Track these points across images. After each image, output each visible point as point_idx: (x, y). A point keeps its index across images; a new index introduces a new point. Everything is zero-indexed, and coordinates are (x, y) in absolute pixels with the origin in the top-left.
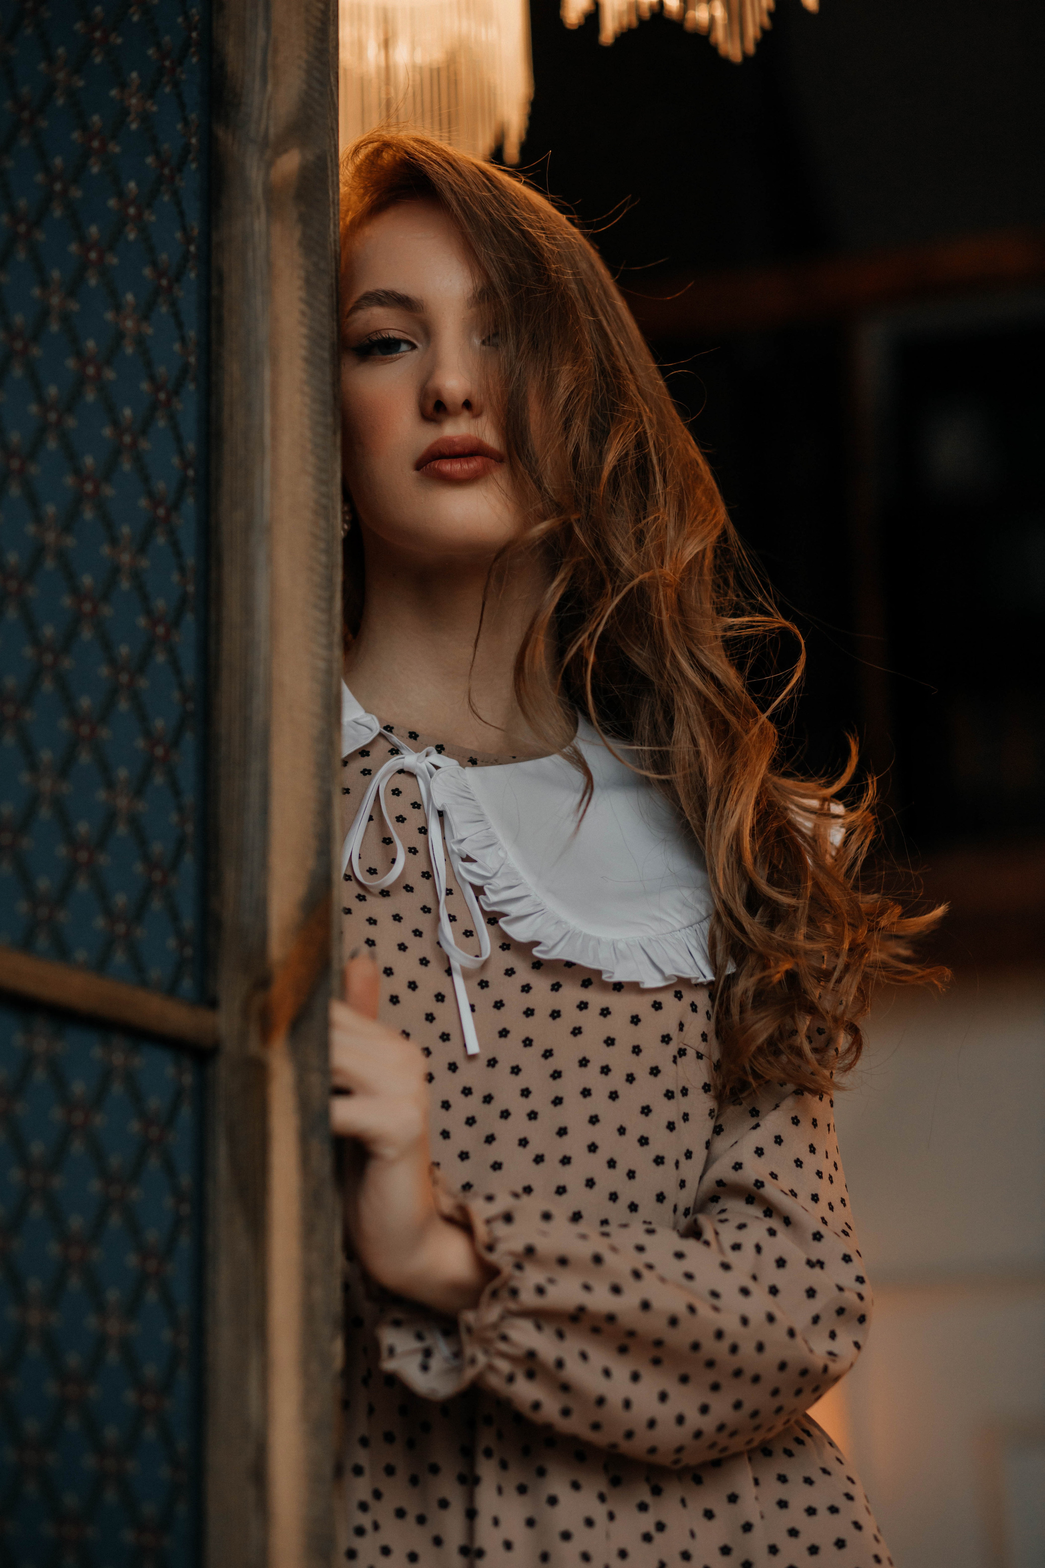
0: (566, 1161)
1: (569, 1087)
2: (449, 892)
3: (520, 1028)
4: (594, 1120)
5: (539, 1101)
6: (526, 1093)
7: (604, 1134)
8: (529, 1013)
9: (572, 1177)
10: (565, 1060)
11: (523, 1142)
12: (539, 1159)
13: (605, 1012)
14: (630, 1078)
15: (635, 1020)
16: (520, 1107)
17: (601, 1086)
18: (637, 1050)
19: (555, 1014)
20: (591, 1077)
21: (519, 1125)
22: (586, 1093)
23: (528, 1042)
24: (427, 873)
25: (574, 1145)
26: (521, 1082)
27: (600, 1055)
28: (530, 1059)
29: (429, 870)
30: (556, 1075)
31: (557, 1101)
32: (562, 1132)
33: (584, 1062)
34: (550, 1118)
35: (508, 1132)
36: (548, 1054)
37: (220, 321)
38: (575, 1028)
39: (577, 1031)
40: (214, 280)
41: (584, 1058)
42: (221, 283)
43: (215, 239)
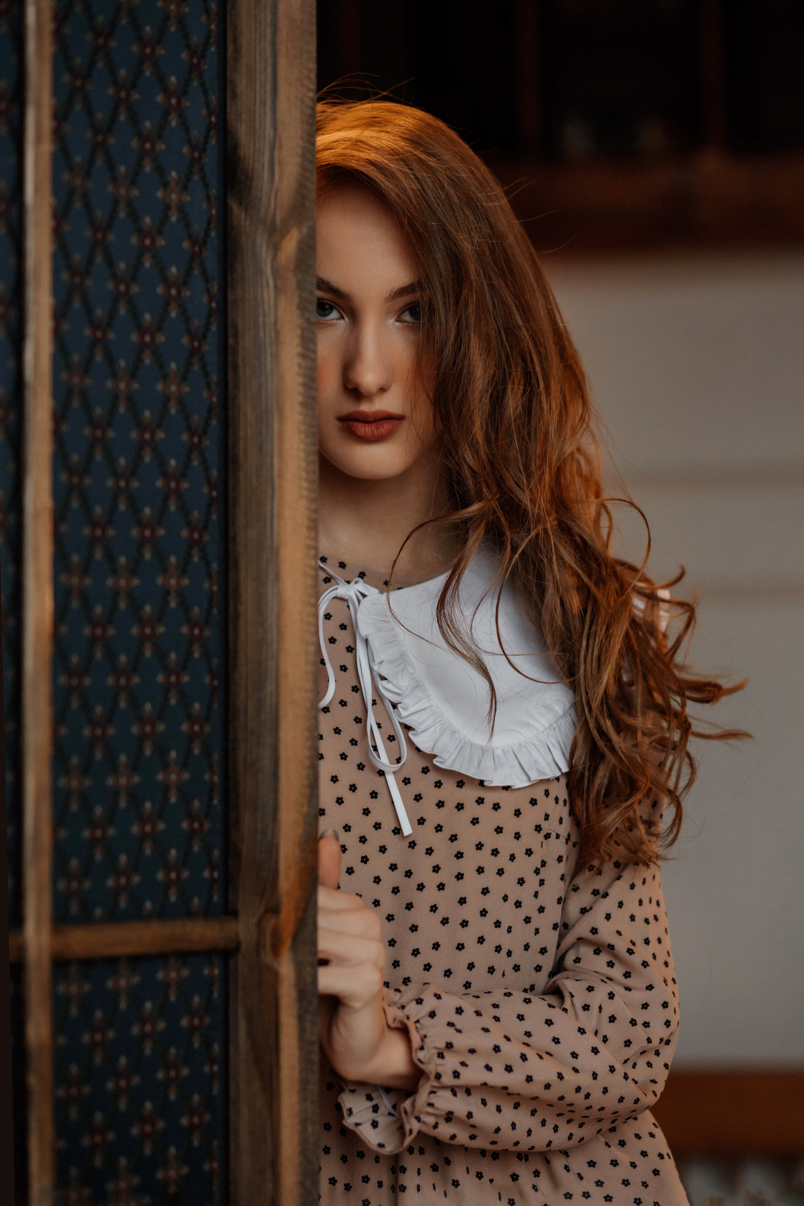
0: (464, 924)
1: (468, 866)
2: (374, 703)
3: (434, 816)
4: (485, 891)
5: (446, 876)
6: (436, 869)
7: (492, 902)
8: (440, 804)
9: (468, 937)
10: (466, 844)
11: (434, 909)
12: (445, 921)
13: (496, 807)
14: (512, 858)
15: (518, 813)
16: (431, 880)
17: (491, 864)
18: (517, 836)
19: (460, 807)
20: (484, 858)
21: (431, 895)
22: (480, 870)
23: (439, 828)
24: (356, 687)
25: (470, 912)
26: (432, 860)
27: (491, 841)
28: (439, 841)
29: (357, 684)
30: (459, 855)
31: (460, 876)
32: (462, 901)
33: (479, 846)
34: (455, 889)
35: (423, 901)
36: (453, 838)
37: (236, 367)
38: (474, 819)
39: (475, 821)
40: (230, 331)
41: (480, 843)
42: (236, 336)
43: (230, 297)
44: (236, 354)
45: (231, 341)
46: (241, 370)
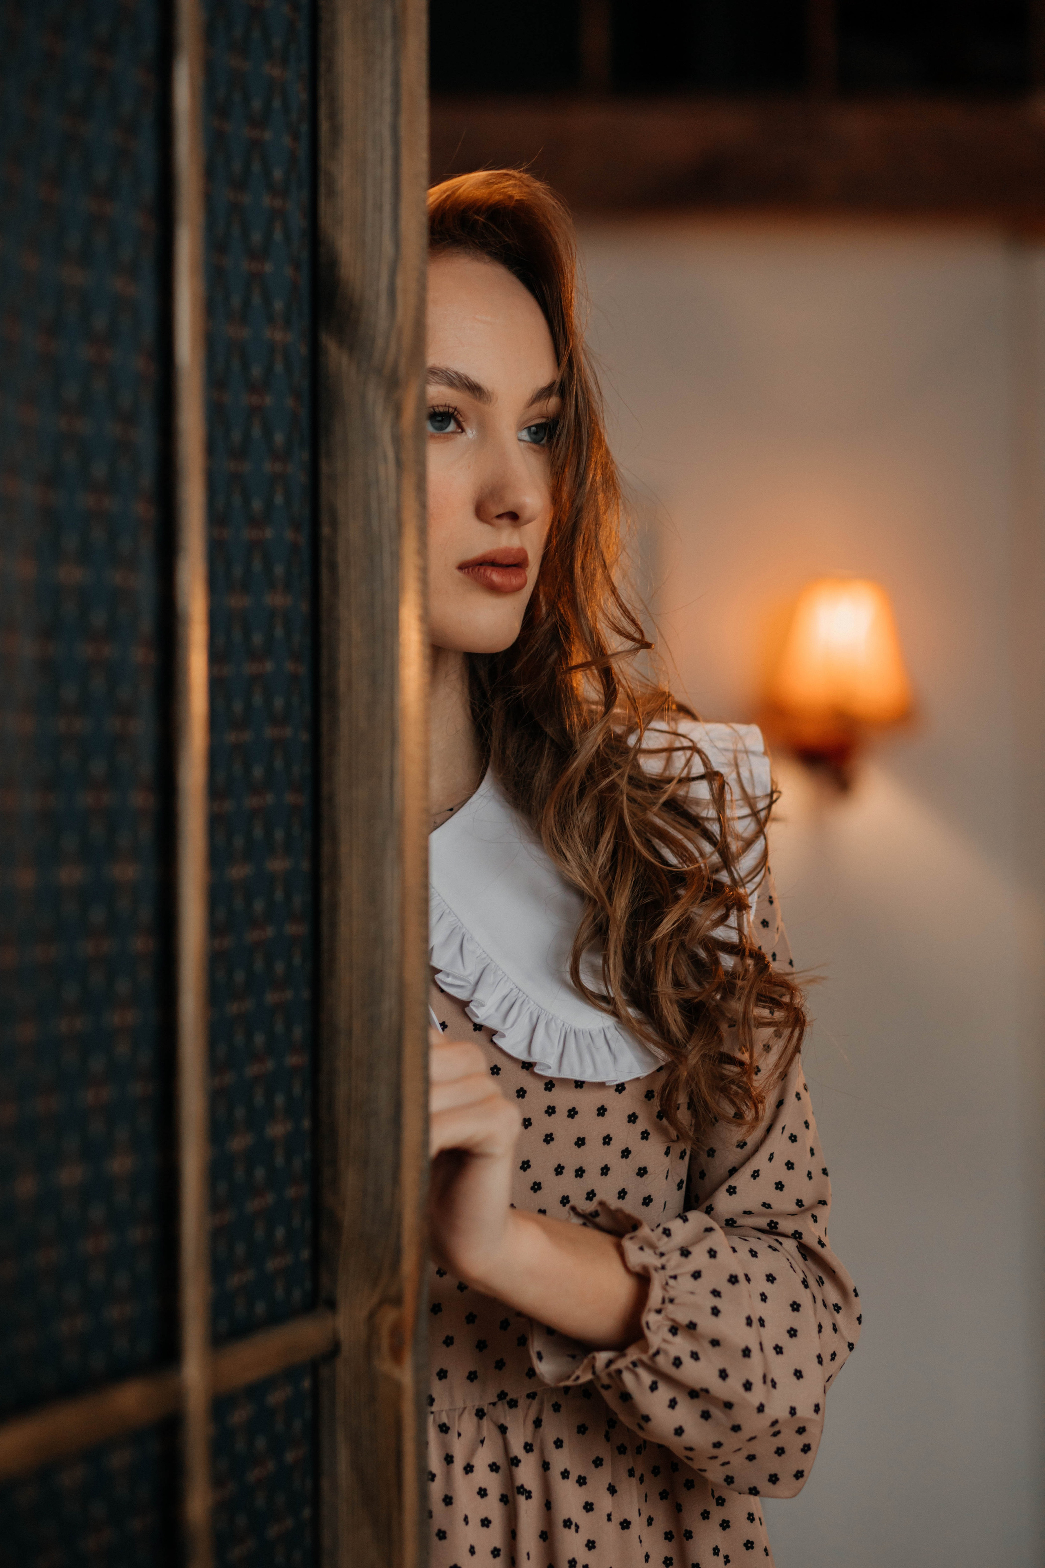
10: (542, 1171)
13: (572, 1113)
14: (605, 1171)
15: (602, 1111)
18: (607, 1140)
19: (528, 1123)
20: (568, 1183)
30: (536, 1187)
37: (333, 567)
38: (547, 1136)
39: (549, 1138)
40: (325, 517)
41: (559, 1165)
42: (334, 524)
43: (324, 468)
44: (333, 549)
45: (326, 530)
46: (341, 570)
